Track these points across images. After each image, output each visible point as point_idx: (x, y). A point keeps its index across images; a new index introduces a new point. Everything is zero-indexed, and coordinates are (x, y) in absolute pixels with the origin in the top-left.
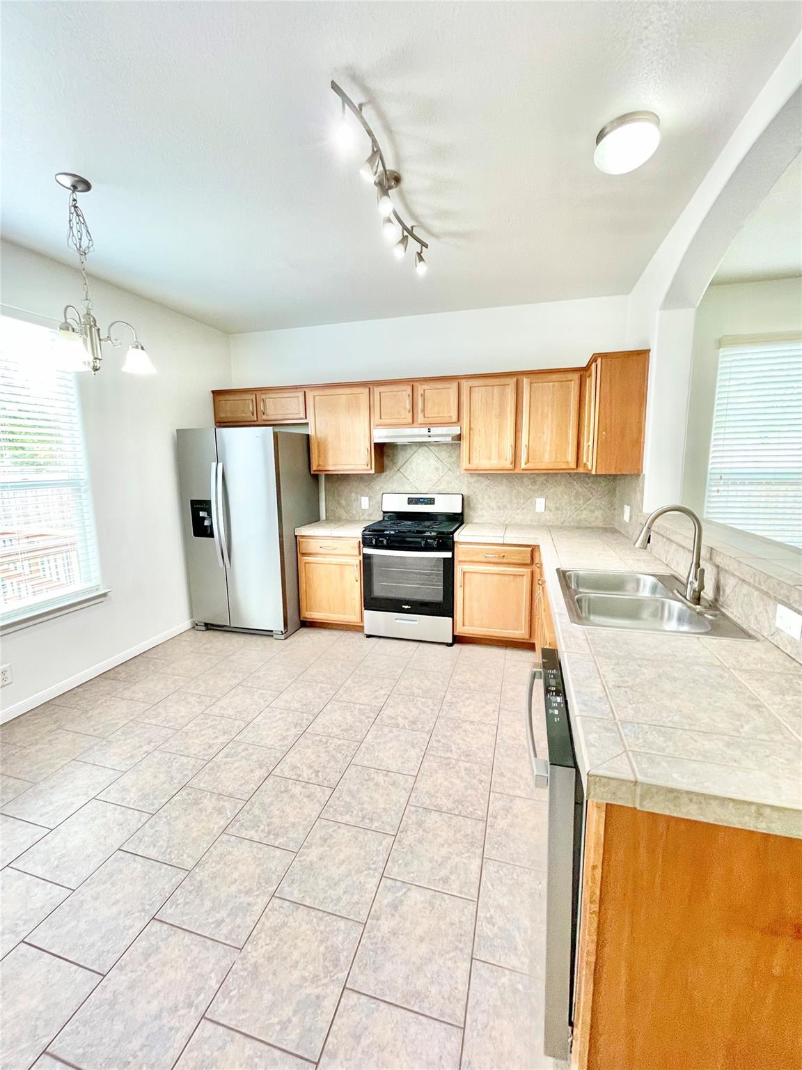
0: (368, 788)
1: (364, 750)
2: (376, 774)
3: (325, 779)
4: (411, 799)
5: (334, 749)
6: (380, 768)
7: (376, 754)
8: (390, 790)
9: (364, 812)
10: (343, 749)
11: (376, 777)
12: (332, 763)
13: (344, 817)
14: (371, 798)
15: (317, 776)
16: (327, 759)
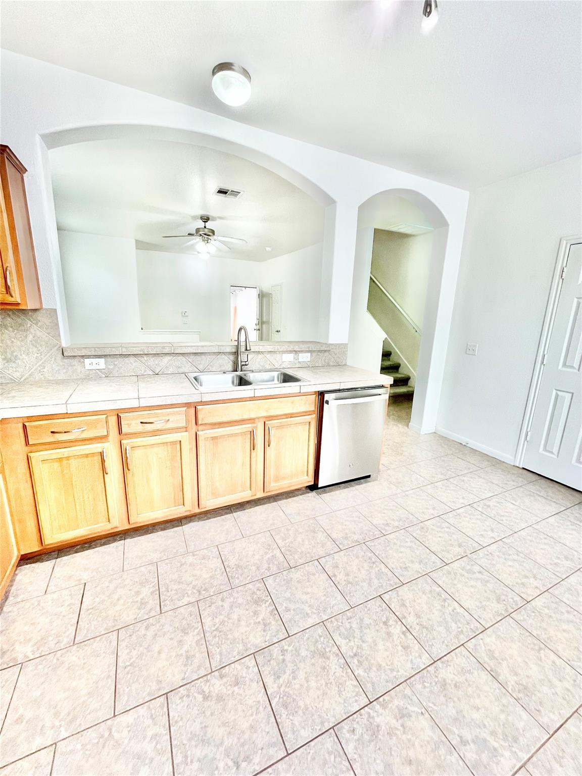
0: (356, 577)
1: (329, 611)
2: (341, 582)
3: (382, 610)
4: (336, 551)
5: (354, 637)
6: (333, 584)
7: (323, 598)
8: (343, 565)
9: (371, 565)
10: (346, 629)
11: (343, 580)
12: (367, 621)
13: (386, 572)
14: (359, 569)
15: (388, 620)
16: (368, 631)
